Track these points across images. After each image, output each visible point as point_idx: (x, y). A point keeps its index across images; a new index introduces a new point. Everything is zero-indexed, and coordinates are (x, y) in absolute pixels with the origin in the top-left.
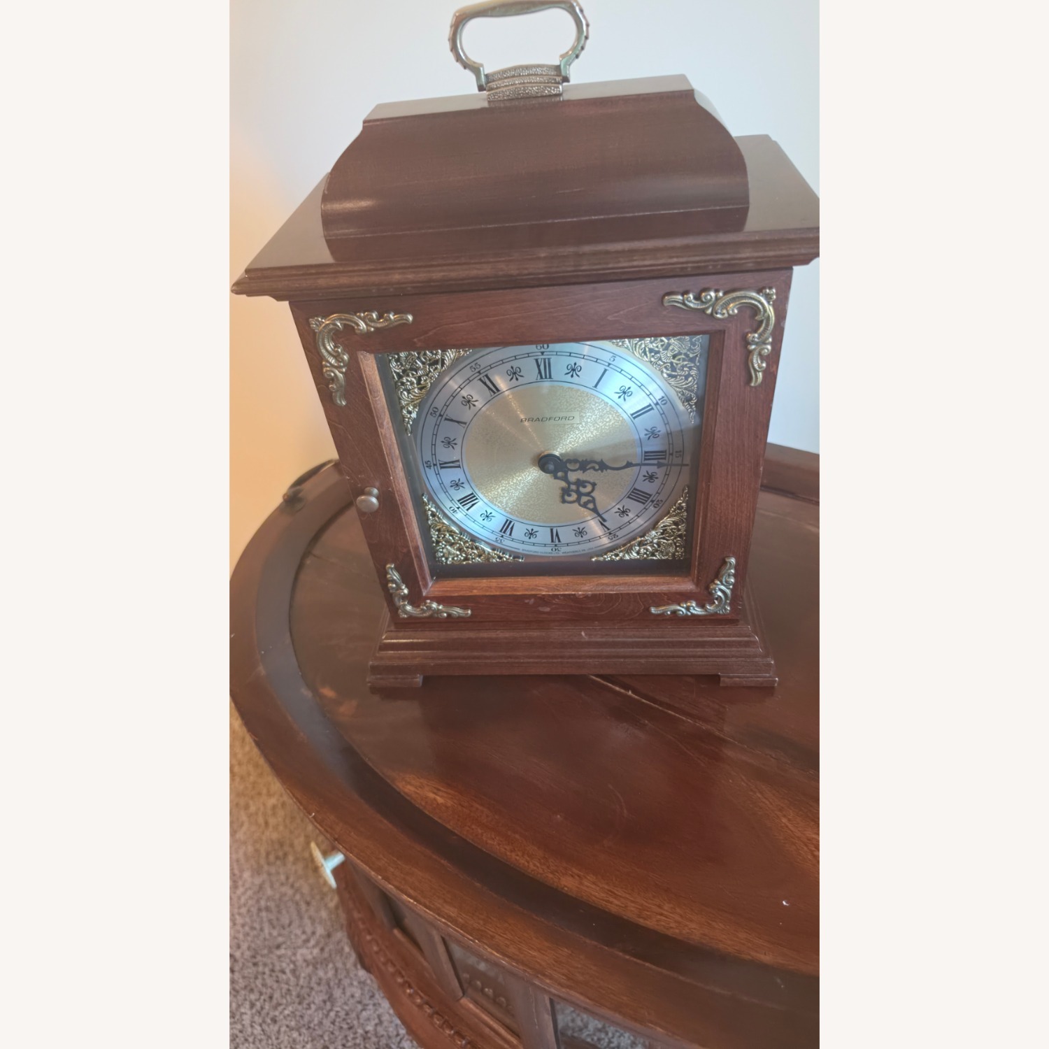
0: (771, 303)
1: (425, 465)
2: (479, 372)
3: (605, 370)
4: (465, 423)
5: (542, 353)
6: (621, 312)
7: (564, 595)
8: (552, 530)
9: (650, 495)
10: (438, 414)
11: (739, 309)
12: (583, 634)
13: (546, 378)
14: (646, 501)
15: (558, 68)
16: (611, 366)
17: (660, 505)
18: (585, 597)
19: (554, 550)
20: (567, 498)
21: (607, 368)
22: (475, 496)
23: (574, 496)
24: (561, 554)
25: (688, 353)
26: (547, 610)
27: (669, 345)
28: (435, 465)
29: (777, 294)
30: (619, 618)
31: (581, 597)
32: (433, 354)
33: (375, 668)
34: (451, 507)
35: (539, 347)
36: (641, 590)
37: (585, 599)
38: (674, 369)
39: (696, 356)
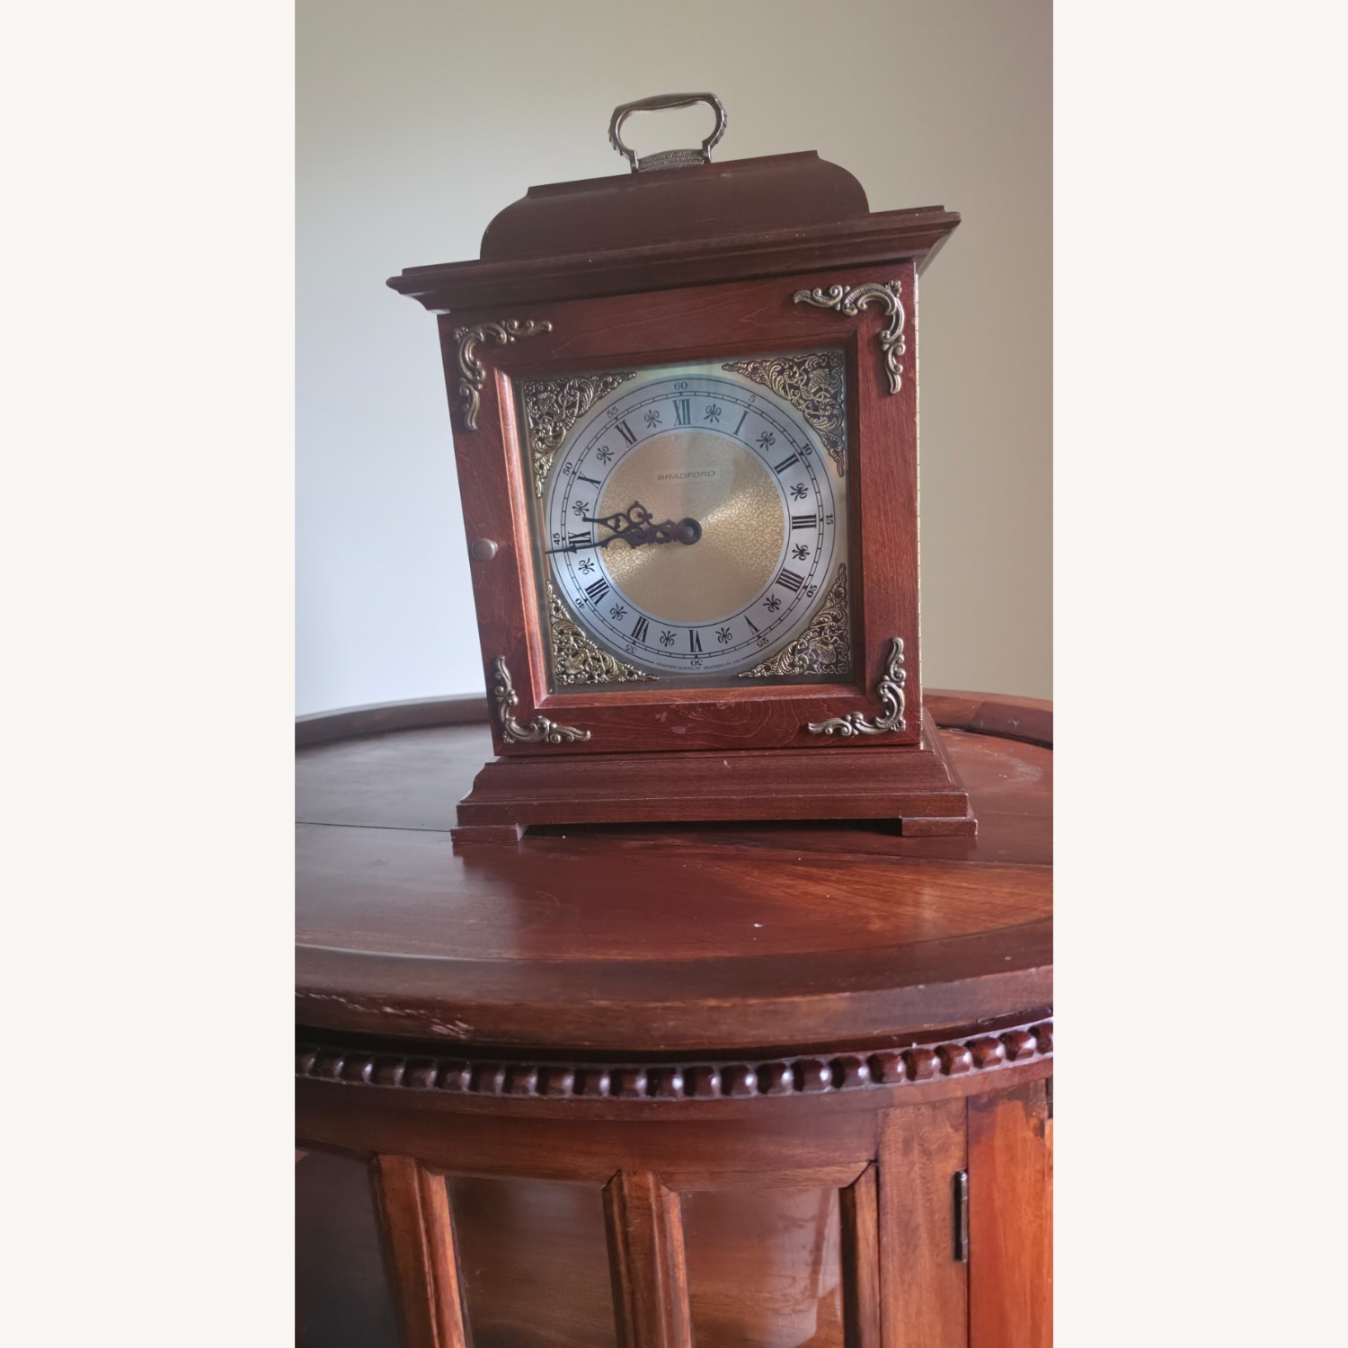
0: (898, 295)
1: (554, 539)
2: (616, 418)
3: (746, 413)
4: (599, 482)
5: (681, 394)
6: (754, 314)
7: (702, 705)
8: (691, 632)
9: (803, 579)
10: (571, 471)
11: (867, 303)
12: (725, 763)
13: (685, 423)
14: (799, 587)
15: (700, 153)
16: (751, 407)
17: (815, 593)
18: (726, 709)
19: (694, 663)
21: (747, 410)
22: (605, 583)
24: (702, 670)
25: (830, 389)
26: (682, 731)
27: (809, 379)
28: (564, 539)
29: (902, 286)
30: (770, 745)
31: (723, 708)
32: (571, 395)
33: (464, 811)
34: (577, 600)
35: (677, 387)
36: (795, 697)
37: (728, 711)
38: (816, 408)
39: (838, 392)
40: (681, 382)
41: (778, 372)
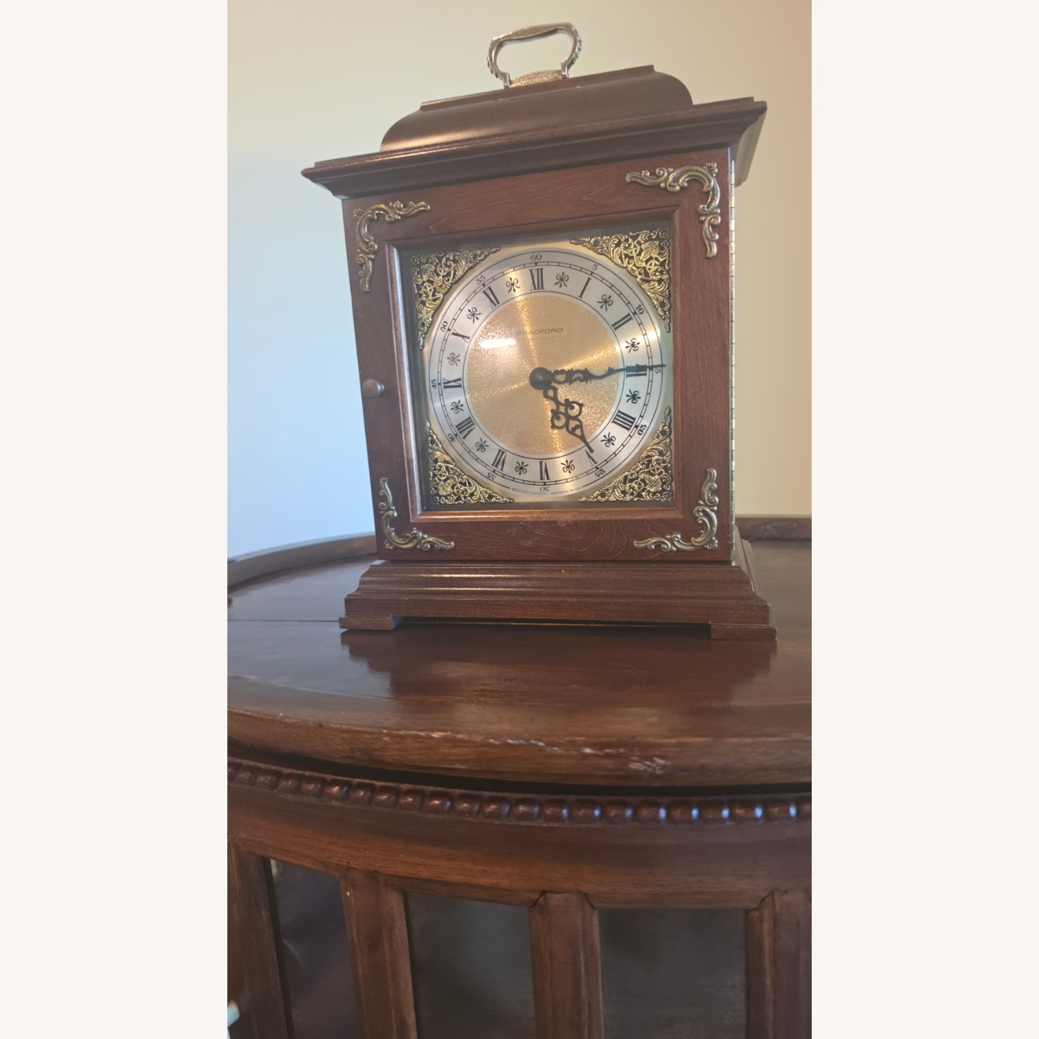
0: (714, 175)
1: (431, 384)
2: (483, 285)
3: (589, 279)
4: (469, 338)
5: (536, 264)
6: (593, 193)
7: (546, 523)
8: (541, 462)
9: (634, 419)
10: (447, 328)
11: (688, 182)
12: (563, 572)
13: (539, 288)
14: (631, 426)
15: (559, 72)
16: (594, 275)
17: (644, 431)
18: (567, 526)
19: (543, 489)
20: (557, 423)
21: (590, 277)
22: (472, 421)
23: (563, 420)
24: (549, 496)
25: (659, 257)
26: (529, 543)
27: (641, 250)
28: (439, 384)
29: (717, 167)
30: (602, 558)
31: (563, 525)
32: (447, 266)
33: (350, 602)
34: (450, 435)
35: (533, 258)
36: (624, 517)
37: (567, 528)
38: (647, 274)
39: (665, 260)
40: (536, 254)
41: (615, 244)
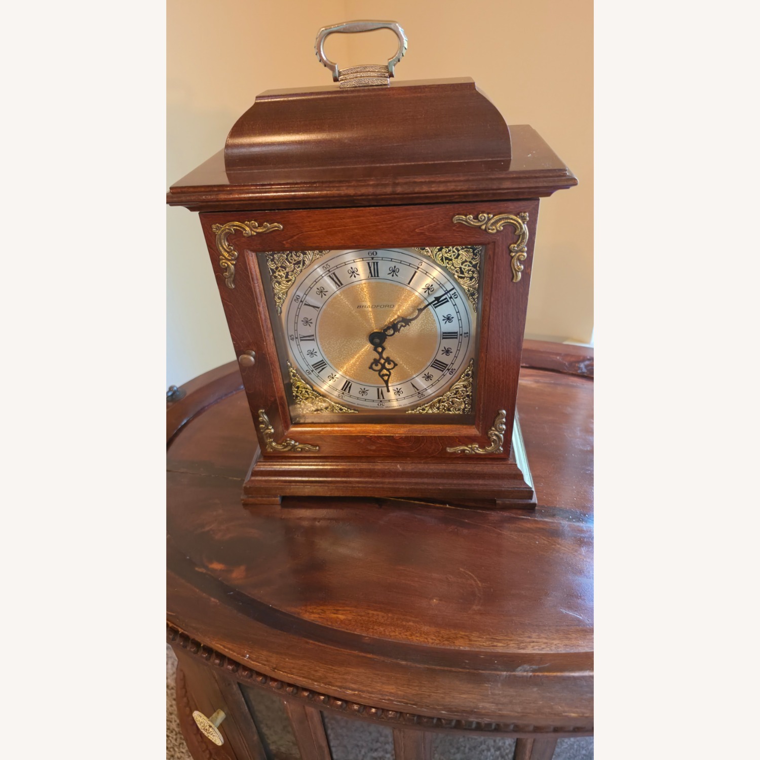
0: (526, 223)
1: (290, 338)
2: (329, 271)
3: (415, 272)
4: (318, 308)
5: (373, 258)
6: (425, 227)
7: (385, 436)
8: (378, 389)
9: (447, 365)
10: (300, 300)
11: (504, 226)
12: (398, 466)
13: (375, 276)
14: (444, 369)
15: (387, 67)
16: (419, 269)
17: (454, 373)
18: (400, 439)
19: (379, 405)
21: (417, 270)
22: (324, 362)
24: (384, 408)
25: (472, 261)
26: (373, 448)
27: (459, 255)
28: (296, 338)
29: (529, 217)
30: (424, 456)
31: (398, 438)
32: (297, 256)
33: (247, 490)
34: (307, 371)
35: (370, 254)
36: (440, 434)
38: (462, 272)
39: (477, 263)
40: (372, 252)
41: (438, 250)
